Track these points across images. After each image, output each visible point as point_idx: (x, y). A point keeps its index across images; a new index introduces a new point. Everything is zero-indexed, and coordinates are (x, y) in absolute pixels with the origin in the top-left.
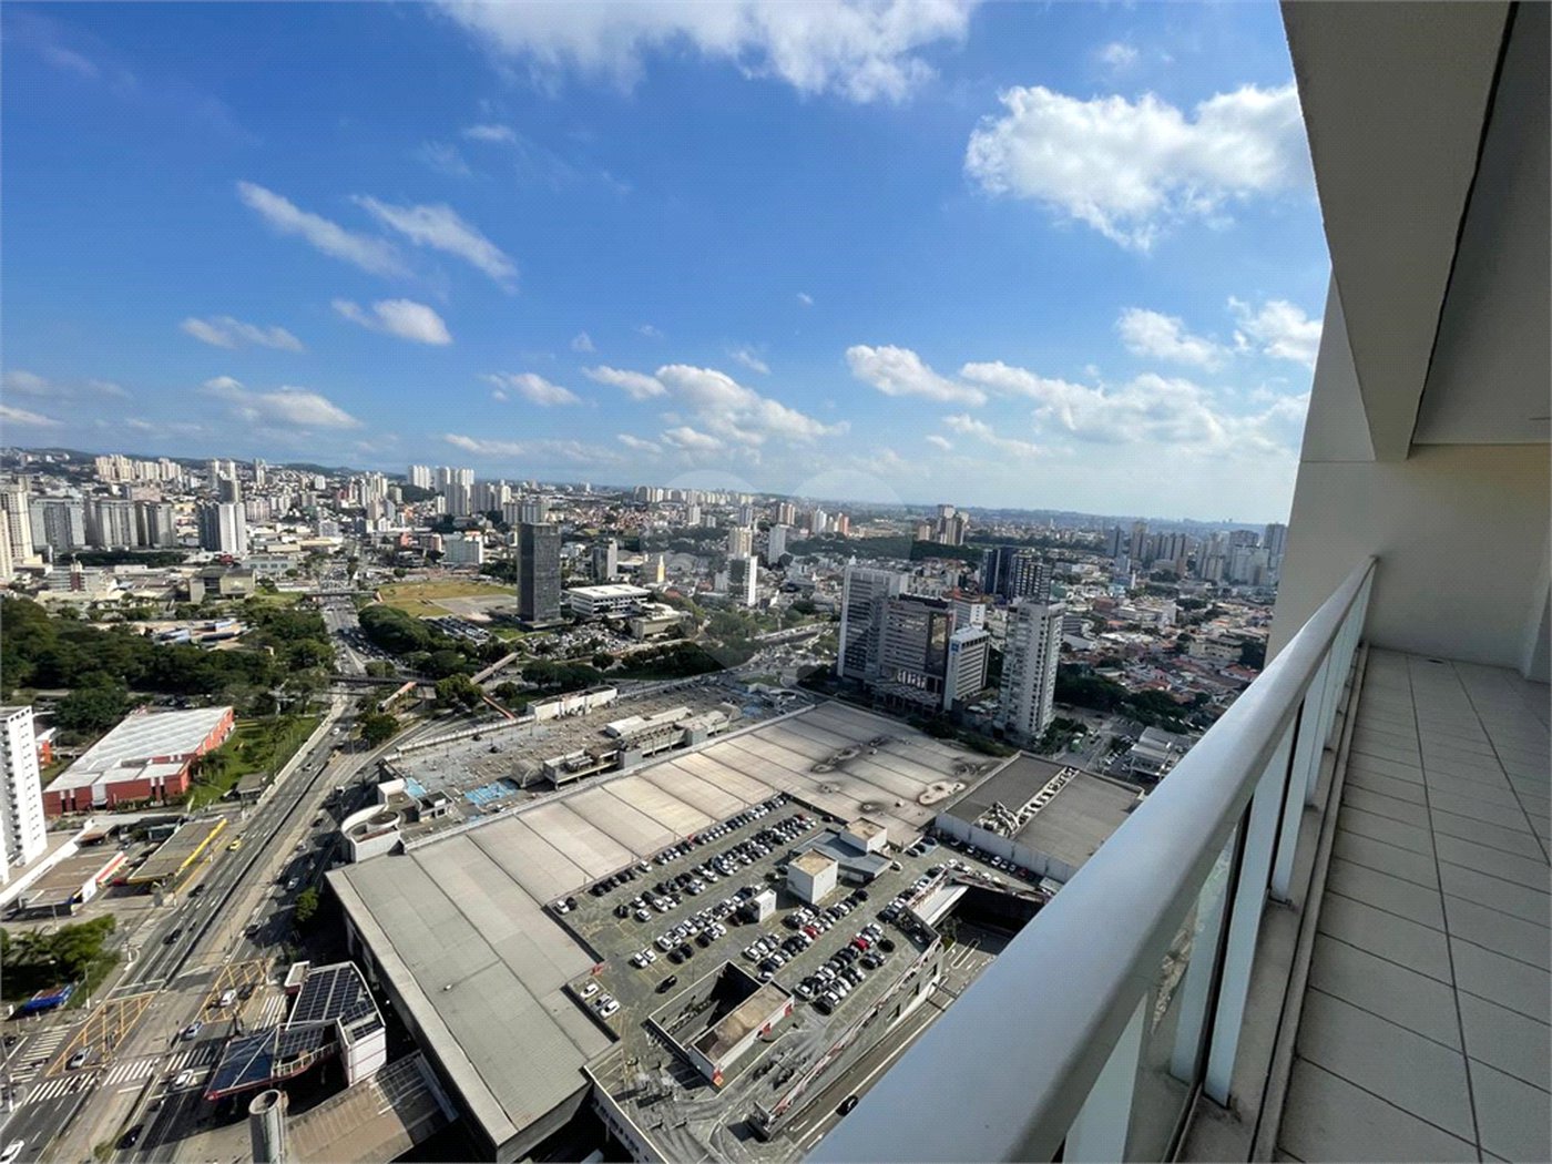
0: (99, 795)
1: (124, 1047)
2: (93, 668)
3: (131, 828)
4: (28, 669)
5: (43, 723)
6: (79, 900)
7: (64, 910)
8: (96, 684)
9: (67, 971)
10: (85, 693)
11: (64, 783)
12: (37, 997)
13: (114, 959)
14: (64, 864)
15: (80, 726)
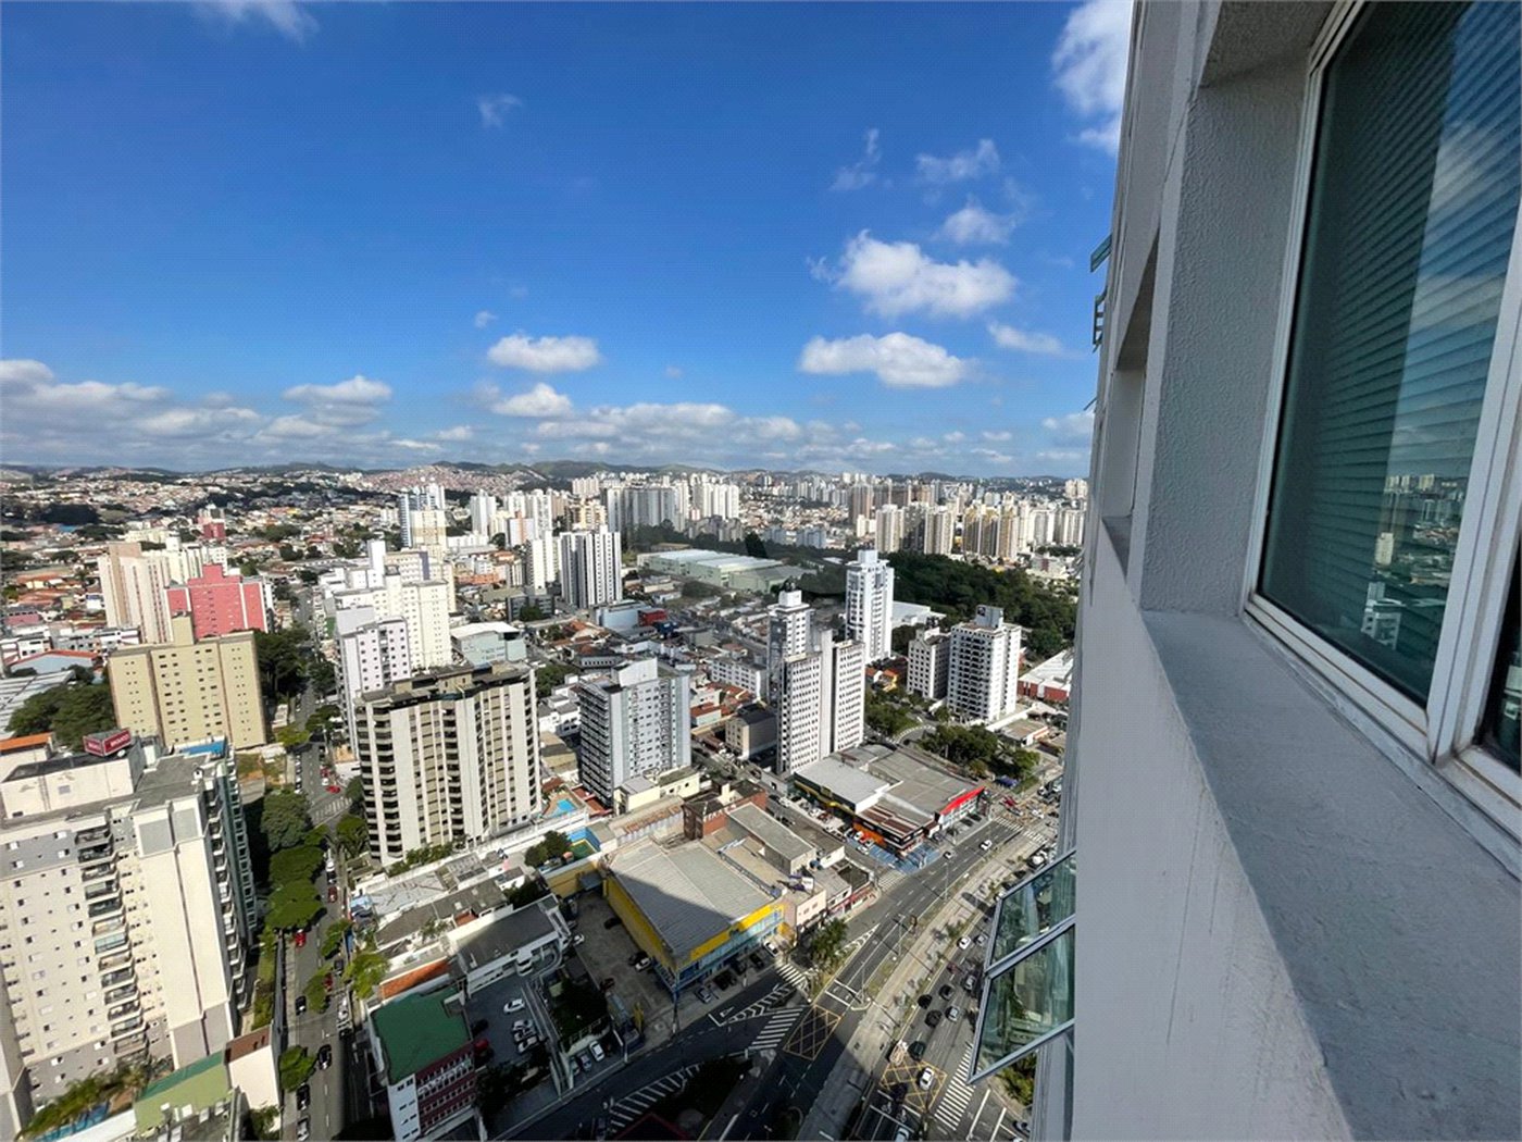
0: (1041, 692)
1: (1034, 823)
2: (1047, 618)
3: (1053, 717)
4: (1018, 612)
5: (1023, 644)
6: (1025, 742)
7: (1018, 743)
8: (1048, 628)
9: (1015, 771)
10: (1043, 631)
11: (1027, 678)
12: (1004, 777)
13: (1035, 780)
14: (1021, 720)
15: (1037, 650)
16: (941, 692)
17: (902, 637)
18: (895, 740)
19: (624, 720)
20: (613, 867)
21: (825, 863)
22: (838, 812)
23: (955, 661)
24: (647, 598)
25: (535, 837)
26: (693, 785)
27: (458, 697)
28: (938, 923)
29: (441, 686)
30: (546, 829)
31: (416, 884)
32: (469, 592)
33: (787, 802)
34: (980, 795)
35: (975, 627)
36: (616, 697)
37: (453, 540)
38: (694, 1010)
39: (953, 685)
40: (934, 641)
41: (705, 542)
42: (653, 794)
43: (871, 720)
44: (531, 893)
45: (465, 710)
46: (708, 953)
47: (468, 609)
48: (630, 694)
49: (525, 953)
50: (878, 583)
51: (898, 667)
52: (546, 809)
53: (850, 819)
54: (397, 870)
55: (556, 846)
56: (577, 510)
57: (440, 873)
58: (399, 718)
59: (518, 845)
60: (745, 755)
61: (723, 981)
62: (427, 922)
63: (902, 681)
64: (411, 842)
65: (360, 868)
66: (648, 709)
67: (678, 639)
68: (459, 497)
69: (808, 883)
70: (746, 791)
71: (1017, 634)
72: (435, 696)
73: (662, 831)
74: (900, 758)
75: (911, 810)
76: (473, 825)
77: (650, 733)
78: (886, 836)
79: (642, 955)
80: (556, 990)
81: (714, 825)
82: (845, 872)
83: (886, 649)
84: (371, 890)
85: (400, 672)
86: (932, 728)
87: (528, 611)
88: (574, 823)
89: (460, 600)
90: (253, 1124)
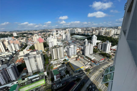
0: (113, 49)
2: (114, 42)
3: (114, 52)
4: (111, 41)
6: (110, 54)
9: (109, 57)
11: (111, 48)
13: (111, 58)
14: (110, 52)
15: (113, 45)
16: (101, 49)
17: (97, 44)
18: (96, 53)
19: (71, 50)
20: (70, 62)
21: (88, 64)
22: (90, 59)
23: (103, 46)
24: (73, 40)
25: (64, 59)
26: (77, 56)
28: (99, 70)
31: (55, 62)
32: (58, 39)
33: (85, 58)
34: (105, 59)
35: (106, 43)
36: (70, 48)
37: (57, 35)
38: (76, 74)
39: (103, 48)
40: (101, 44)
41: (78, 34)
42: (73, 57)
43: (94, 51)
44: (63, 64)
45: (58, 49)
46: (78, 70)
47: (58, 41)
49: (63, 68)
50: (95, 38)
51: (97, 46)
52: (64, 57)
53: (91, 60)
54: (54, 61)
55: (65, 60)
56: (66, 32)
57: (57, 61)
58: (53, 49)
59: (62, 60)
60: (81, 54)
61: (79, 72)
62: (56, 65)
63: (97, 48)
64: (55, 59)
65: (51, 60)
66: (73, 49)
67: (75, 43)
68: (57, 31)
69: (87, 65)
70: (81, 57)
71: (110, 43)
72: (56, 48)
73: (74, 60)
74: (96, 55)
75: (97, 60)
76: (59, 58)
77: (73, 52)
78: (95, 62)
79: (72, 69)
80: (65, 71)
81: (78, 60)
82: (90, 65)
83: (96, 45)
84: (52, 62)
85: (53, 46)
86: (100, 52)
87: (63, 41)
88: (67, 58)
90: (46, 76)
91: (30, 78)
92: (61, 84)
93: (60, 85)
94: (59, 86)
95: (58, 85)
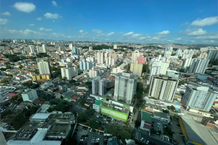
19: (195, 95)
20: (182, 117)
25: (170, 105)
26: (208, 115)
27: (165, 80)
29: (163, 77)
30: (172, 105)
31: (152, 101)
32: (171, 65)
36: (195, 91)
37: (172, 56)
42: (197, 112)
44: (166, 112)
45: (165, 82)
48: (199, 92)
49: (162, 119)
52: (173, 102)
54: (150, 98)
55: (172, 108)
56: (200, 54)
57: (155, 101)
58: (156, 80)
59: (167, 104)
62: (152, 106)
64: (152, 95)
65: (146, 95)
68: (175, 49)
72: (162, 79)
73: (196, 118)
76: (161, 98)
77: (201, 101)
79: (182, 134)
80: (165, 127)
81: (210, 126)
84: (146, 98)
85: (158, 74)
87: (182, 70)
88: (178, 107)
89: (170, 66)
90: (130, 113)
91: (113, 102)
92: (148, 141)
93: (146, 141)
94: (143, 140)
95: (143, 138)
